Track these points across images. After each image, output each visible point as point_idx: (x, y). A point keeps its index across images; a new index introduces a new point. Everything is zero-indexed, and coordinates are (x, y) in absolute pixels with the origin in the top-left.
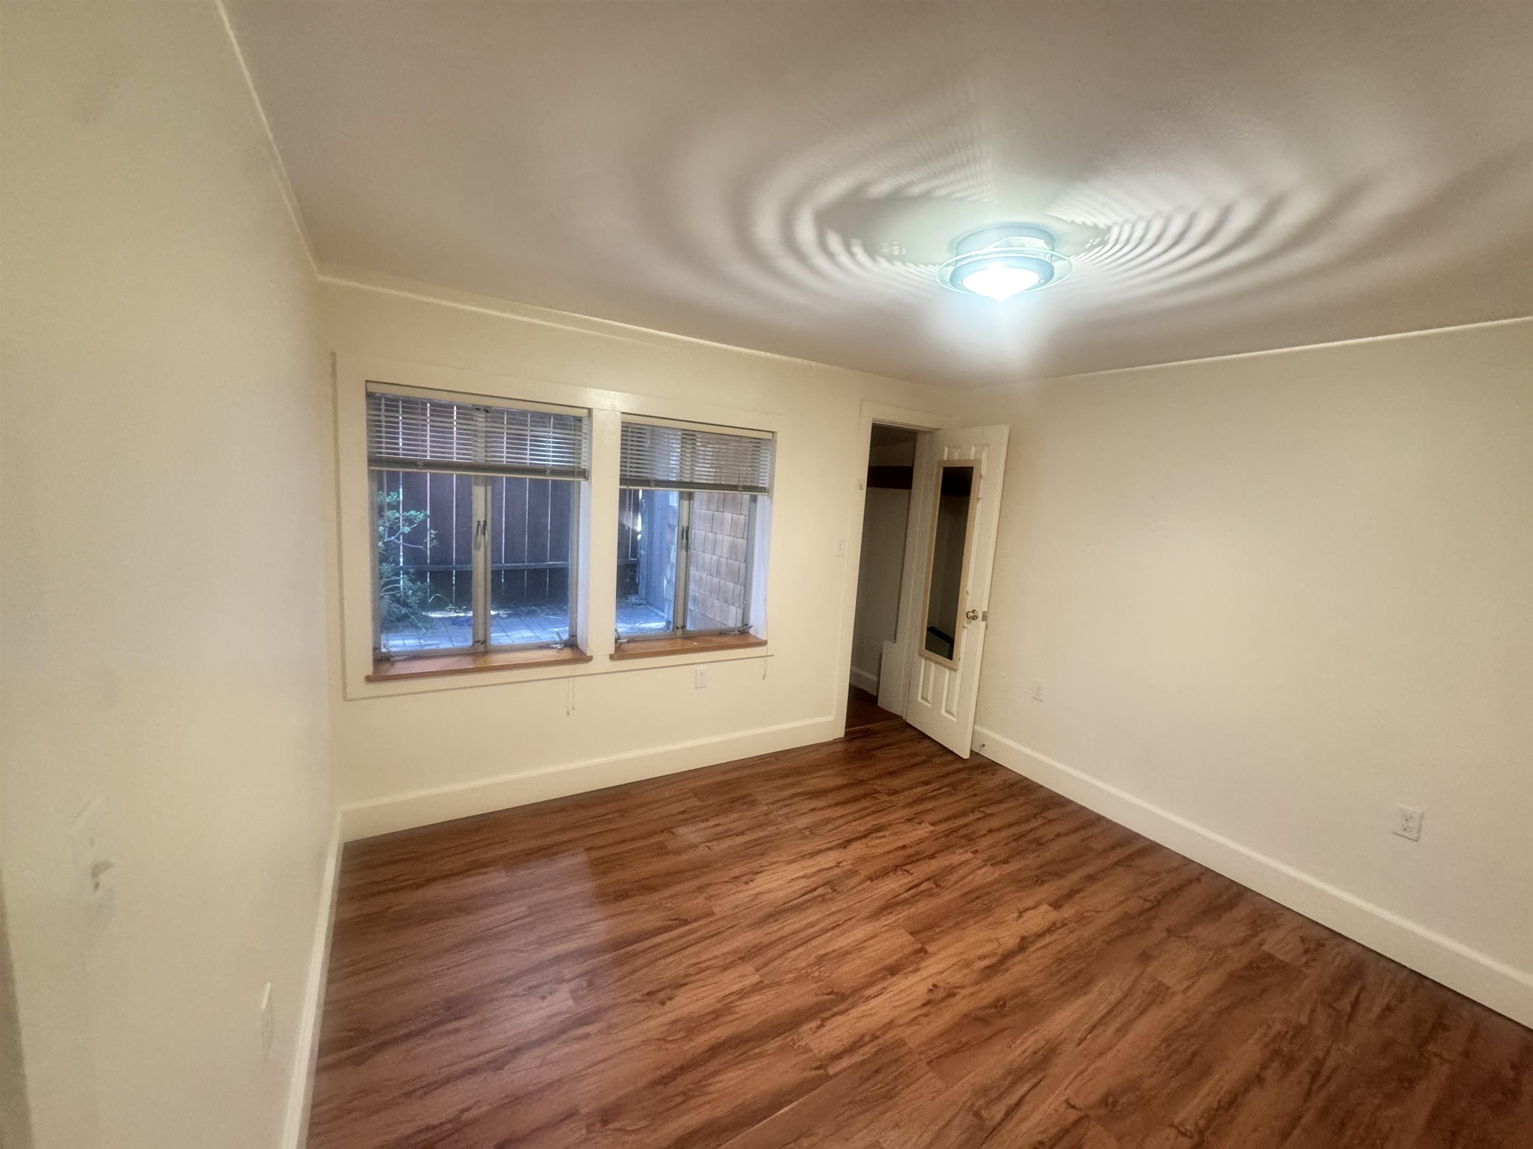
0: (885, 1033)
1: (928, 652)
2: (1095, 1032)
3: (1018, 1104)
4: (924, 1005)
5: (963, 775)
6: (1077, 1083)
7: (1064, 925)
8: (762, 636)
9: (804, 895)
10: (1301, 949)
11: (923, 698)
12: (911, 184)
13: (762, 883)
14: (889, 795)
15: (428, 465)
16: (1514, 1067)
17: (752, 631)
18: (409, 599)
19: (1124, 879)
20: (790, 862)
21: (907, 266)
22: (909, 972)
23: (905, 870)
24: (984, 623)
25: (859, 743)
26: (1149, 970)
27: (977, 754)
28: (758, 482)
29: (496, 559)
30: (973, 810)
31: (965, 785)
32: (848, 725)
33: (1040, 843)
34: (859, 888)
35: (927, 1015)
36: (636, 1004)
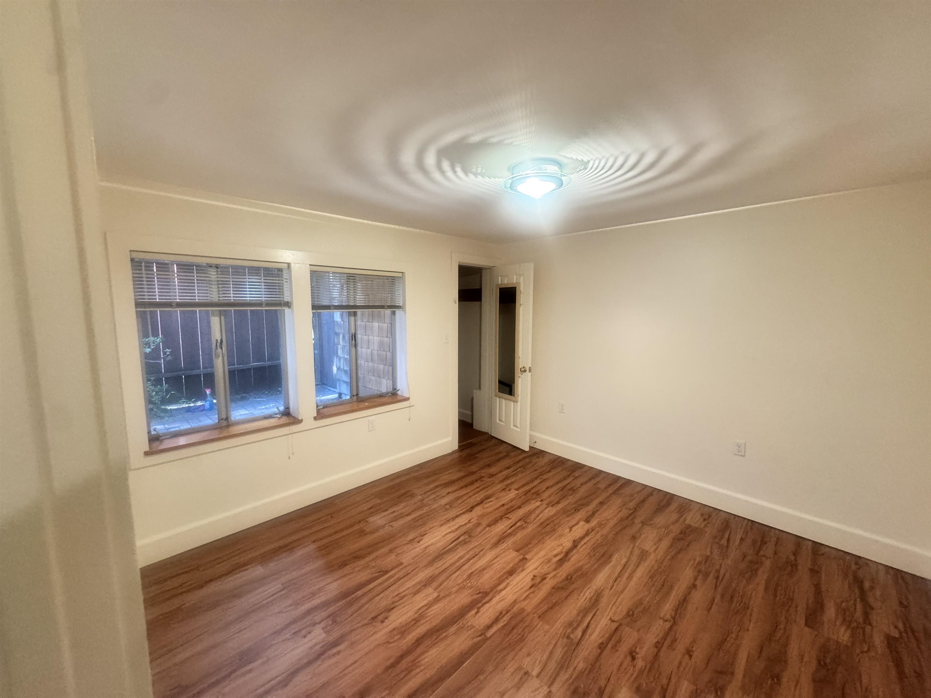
0: (513, 608)
1: (501, 393)
2: (618, 581)
3: (588, 626)
4: (531, 587)
5: (527, 460)
6: (614, 608)
7: (593, 530)
8: (406, 395)
9: (452, 543)
10: (702, 520)
11: (500, 420)
12: (491, 137)
13: (427, 541)
14: (489, 477)
15: (179, 305)
16: (794, 554)
17: (399, 393)
18: (153, 398)
19: (617, 501)
20: (441, 525)
21: (485, 178)
22: (519, 572)
23: (506, 517)
24: (530, 373)
25: (468, 451)
26: (637, 544)
27: (533, 447)
28: (395, 303)
29: (230, 363)
30: (536, 478)
31: (530, 466)
32: (460, 442)
33: (573, 490)
34: (484, 532)
35: (533, 592)
36: (366, 627)
